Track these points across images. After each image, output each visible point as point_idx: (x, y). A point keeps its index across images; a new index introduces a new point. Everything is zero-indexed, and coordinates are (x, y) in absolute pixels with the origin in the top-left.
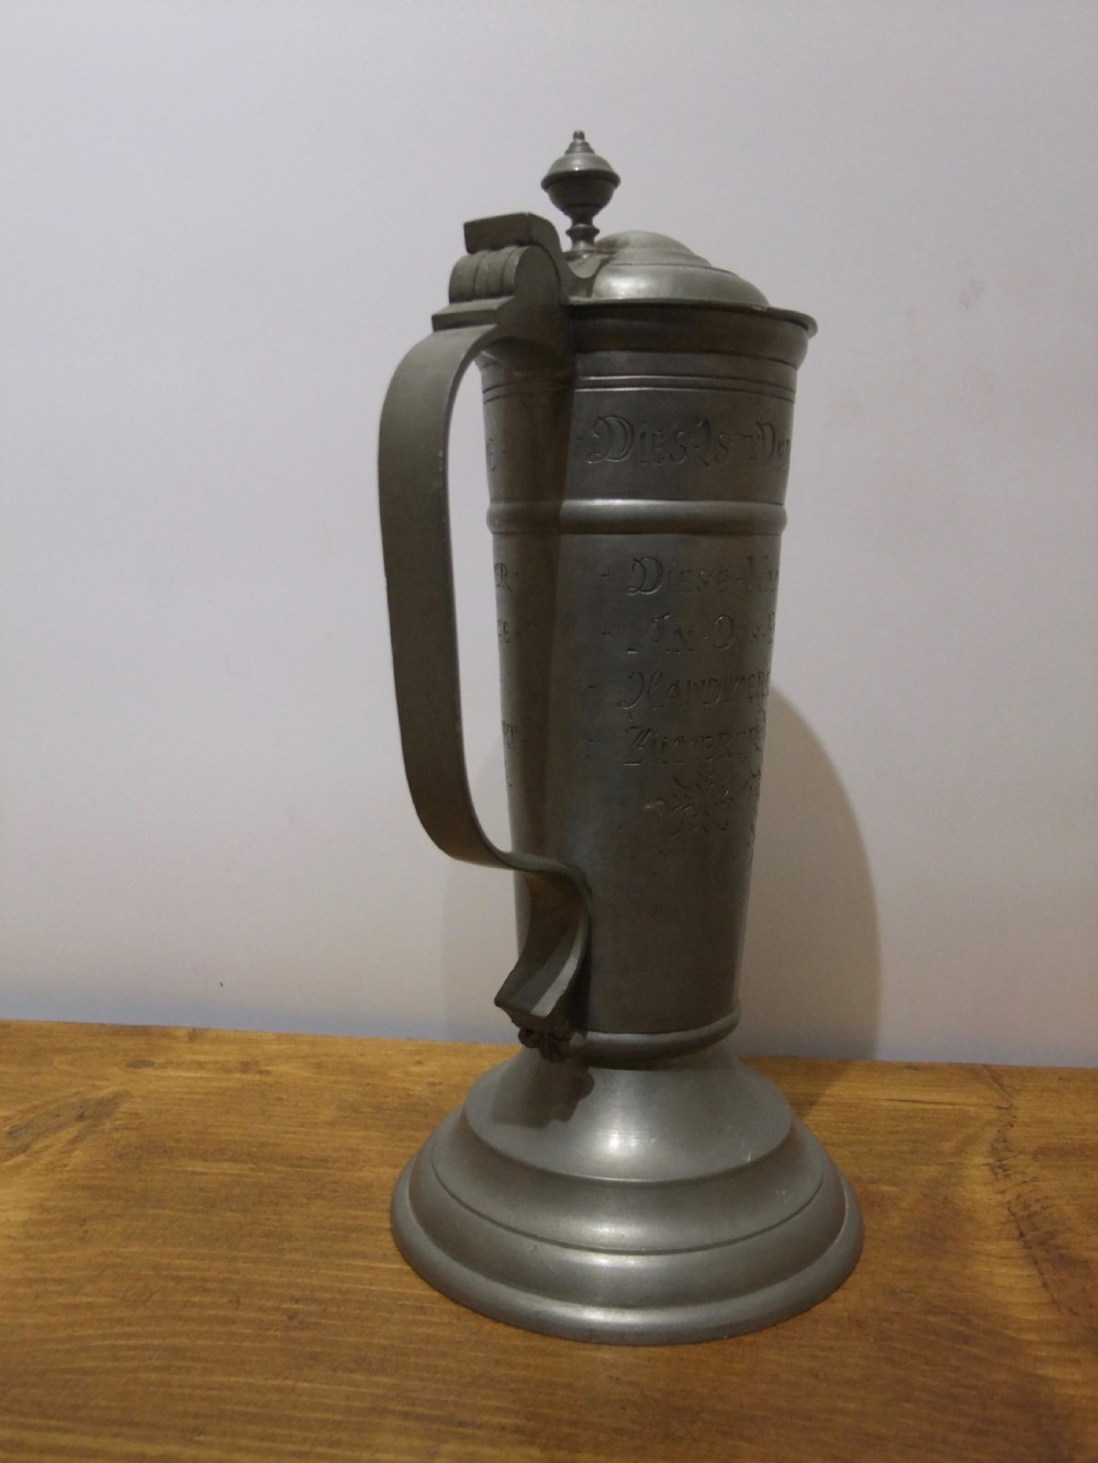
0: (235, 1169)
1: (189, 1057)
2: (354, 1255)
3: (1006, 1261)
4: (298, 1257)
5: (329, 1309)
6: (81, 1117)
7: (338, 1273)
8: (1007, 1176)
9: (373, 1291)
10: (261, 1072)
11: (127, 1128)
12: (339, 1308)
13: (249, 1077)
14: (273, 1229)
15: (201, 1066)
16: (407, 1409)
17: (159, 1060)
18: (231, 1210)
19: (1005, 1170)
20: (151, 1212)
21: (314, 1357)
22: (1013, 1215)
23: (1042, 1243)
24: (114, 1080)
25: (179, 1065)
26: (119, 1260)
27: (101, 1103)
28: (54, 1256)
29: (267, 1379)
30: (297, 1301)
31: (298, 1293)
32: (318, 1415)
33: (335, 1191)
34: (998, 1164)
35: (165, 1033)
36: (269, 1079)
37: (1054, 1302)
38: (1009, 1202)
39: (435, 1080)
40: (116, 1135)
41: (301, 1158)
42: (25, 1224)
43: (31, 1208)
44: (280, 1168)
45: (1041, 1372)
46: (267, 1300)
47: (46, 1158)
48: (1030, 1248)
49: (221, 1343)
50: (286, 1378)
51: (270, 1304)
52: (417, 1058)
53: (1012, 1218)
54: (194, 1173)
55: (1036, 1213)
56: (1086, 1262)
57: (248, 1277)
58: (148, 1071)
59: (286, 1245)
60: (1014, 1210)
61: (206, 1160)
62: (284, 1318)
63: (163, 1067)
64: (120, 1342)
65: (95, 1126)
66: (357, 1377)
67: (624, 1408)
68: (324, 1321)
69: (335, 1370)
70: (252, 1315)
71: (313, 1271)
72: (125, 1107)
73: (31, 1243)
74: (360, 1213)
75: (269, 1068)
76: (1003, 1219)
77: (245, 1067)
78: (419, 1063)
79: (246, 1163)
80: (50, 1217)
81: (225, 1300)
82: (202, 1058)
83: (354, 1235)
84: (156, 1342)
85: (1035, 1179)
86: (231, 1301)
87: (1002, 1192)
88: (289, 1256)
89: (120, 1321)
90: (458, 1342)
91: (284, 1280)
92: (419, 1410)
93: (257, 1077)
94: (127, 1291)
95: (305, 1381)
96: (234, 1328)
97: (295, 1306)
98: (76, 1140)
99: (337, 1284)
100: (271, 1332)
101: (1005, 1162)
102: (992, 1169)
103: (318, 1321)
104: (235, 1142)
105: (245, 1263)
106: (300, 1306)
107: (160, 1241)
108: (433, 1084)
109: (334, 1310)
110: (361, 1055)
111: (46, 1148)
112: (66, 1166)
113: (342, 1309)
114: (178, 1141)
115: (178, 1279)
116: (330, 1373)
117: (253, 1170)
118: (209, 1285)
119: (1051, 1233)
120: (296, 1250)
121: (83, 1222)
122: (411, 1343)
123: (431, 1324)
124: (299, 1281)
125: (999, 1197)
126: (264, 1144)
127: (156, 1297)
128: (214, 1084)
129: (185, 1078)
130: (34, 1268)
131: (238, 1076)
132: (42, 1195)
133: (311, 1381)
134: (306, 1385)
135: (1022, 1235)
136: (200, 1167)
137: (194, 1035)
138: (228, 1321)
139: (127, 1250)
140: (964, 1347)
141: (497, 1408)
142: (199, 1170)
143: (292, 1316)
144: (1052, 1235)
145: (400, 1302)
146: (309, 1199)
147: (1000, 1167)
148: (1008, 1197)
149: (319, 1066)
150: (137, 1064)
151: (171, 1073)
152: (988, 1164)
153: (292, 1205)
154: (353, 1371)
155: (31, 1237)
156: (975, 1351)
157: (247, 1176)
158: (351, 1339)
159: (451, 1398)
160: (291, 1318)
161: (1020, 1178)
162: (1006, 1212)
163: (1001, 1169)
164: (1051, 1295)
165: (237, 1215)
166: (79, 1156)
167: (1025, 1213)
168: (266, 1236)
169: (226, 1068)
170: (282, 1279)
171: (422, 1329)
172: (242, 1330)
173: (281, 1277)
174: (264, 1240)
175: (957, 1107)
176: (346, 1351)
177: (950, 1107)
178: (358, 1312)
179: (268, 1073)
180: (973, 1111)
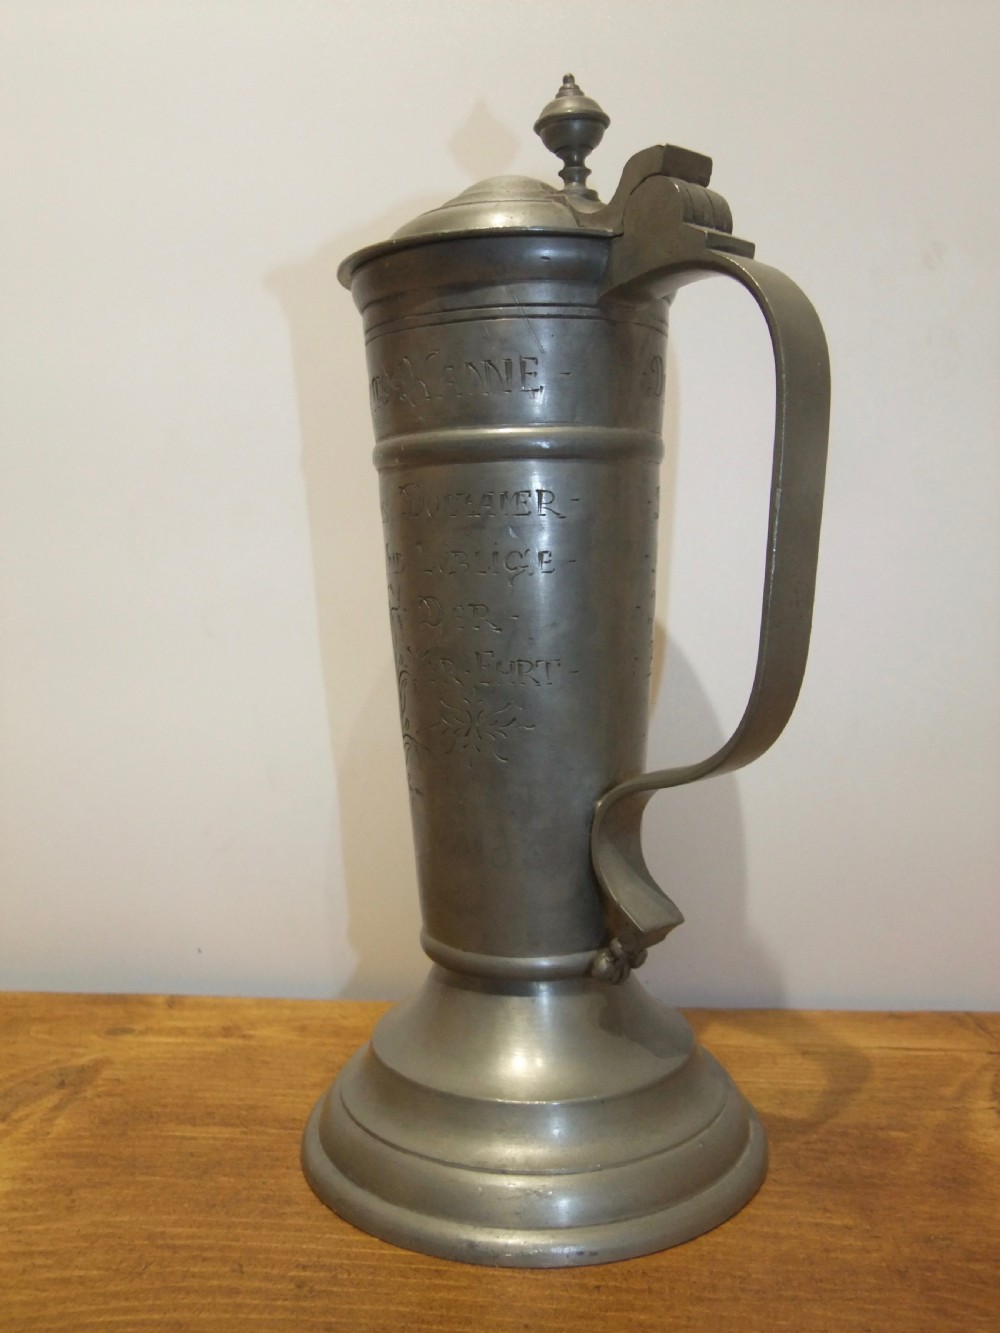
0: (226, 1133)
1: (171, 1023)
4: (300, 1221)
5: (339, 1276)
6: (62, 1085)
7: (345, 1237)
9: (384, 1254)
10: (244, 1037)
11: (109, 1094)
12: (349, 1274)
13: (232, 1041)
14: (271, 1193)
15: (182, 1032)
17: (138, 1027)
18: (225, 1175)
20: (141, 1178)
24: (93, 1048)
25: (160, 1032)
26: (110, 1230)
27: (82, 1070)
28: (40, 1227)
30: (304, 1268)
31: (302, 1260)
35: (142, 1001)
36: (253, 1043)
40: (98, 1101)
41: (294, 1120)
42: (7, 1195)
43: (14, 1178)
44: (273, 1131)
46: (272, 1268)
47: (26, 1127)
49: (227, 1316)
51: (275, 1272)
54: (183, 1138)
57: (249, 1243)
58: (128, 1038)
59: (287, 1209)
61: (194, 1125)
62: (292, 1286)
63: (143, 1033)
64: (116, 1318)
65: (77, 1093)
68: (335, 1289)
70: (257, 1284)
71: (319, 1236)
72: (107, 1073)
73: (15, 1214)
75: (251, 1032)
77: (227, 1032)
79: (237, 1126)
80: (35, 1187)
81: (227, 1269)
82: (181, 1024)
84: (156, 1316)
86: (233, 1271)
88: (290, 1221)
89: (116, 1295)
90: (481, 1307)
91: (288, 1246)
93: (241, 1042)
94: (121, 1262)
96: (239, 1300)
97: (302, 1274)
98: (57, 1108)
100: (279, 1303)
102: (998, 1112)
103: (329, 1288)
104: (222, 1105)
105: (246, 1229)
106: (308, 1274)
107: (152, 1209)
109: (345, 1276)
110: (344, 1018)
111: (27, 1116)
112: (49, 1133)
113: (353, 1275)
114: (165, 1106)
115: (174, 1249)
117: (245, 1133)
118: (208, 1254)
120: (298, 1214)
121: (70, 1191)
122: (431, 1308)
123: (450, 1289)
124: (304, 1247)
126: (253, 1108)
127: (153, 1268)
128: (197, 1049)
129: (167, 1044)
130: (19, 1241)
131: (220, 1040)
132: (25, 1164)
136: (188, 1131)
137: (173, 1002)
138: (233, 1291)
139: (118, 1219)
142: (188, 1134)
143: (300, 1285)
145: (413, 1266)
149: (303, 1029)
150: (115, 1031)
151: (151, 1039)
152: (992, 1108)
153: (288, 1168)
155: (14, 1209)
157: (239, 1140)
158: (365, 1307)
160: (300, 1286)
165: (232, 1180)
166: (61, 1124)
168: (265, 1200)
169: (208, 1034)
170: (286, 1245)
171: (442, 1294)
172: (248, 1301)
173: (284, 1243)
174: (263, 1205)
175: (949, 1053)
176: (362, 1321)
177: (942, 1053)
178: (370, 1278)
179: (251, 1037)
180: (965, 1056)
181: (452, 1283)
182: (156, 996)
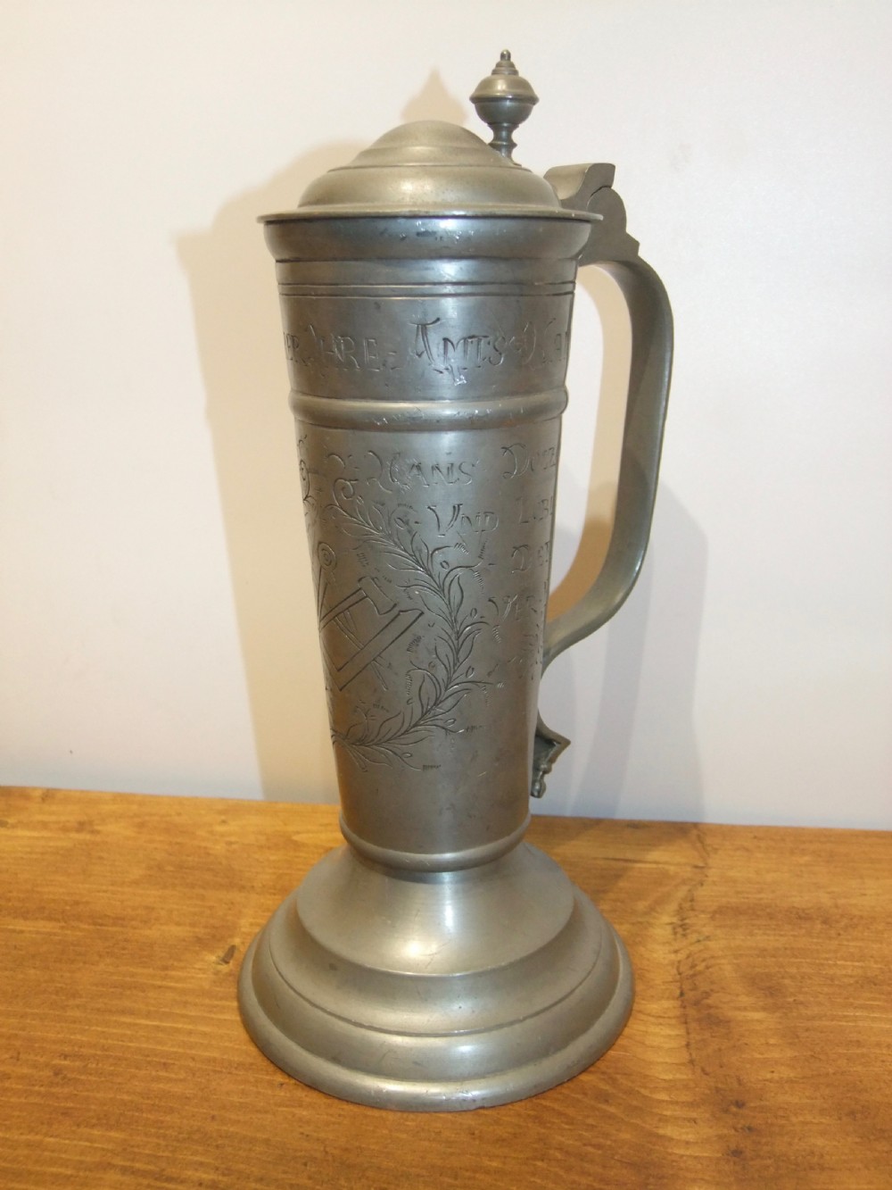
0: (48, 927)
2: (123, 1012)
3: (661, 1020)
4: (77, 1014)
5: (89, 1066)
7: (106, 1029)
8: (684, 935)
9: (129, 1047)
10: (93, 832)
12: (97, 1064)
13: (82, 836)
14: (64, 986)
15: (45, 826)
16: (128, 1164)
17: (11, 821)
18: (34, 968)
19: (684, 930)
21: (66, 1113)
22: (680, 974)
23: (697, 1003)
25: (27, 826)
29: (22, 1134)
30: (66, 1057)
31: (67, 1049)
32: (54, 1170)
33: (124, 949)
34: (680, 923)
35: (23, 794)
36: (98, 838)
37: (692, 1062)
38: (679, 962)
39: (233, 839)
41: (105, 916)
44: (86, 927)
45: (661, 1132)
46: (42, 1056)
48: (685, 1007)
50: (37, 1134)
51: (43, 1060)
52: (223, 817)
53: (678, 977)
55: (700, 973)
56: (729, 1022)
57: (32, 1033)
58: (1, 831)
59: (71, 1002)
60: (682, 969)
61: (26, 919)
62: (51, 1074)
63: (14, 826)
66: (96, 1132)
67: (305, 1164)
68: (83, 1077)
69: (78, 1126)
70: (25, 1071)
71: (87, 1027)
74: (140, 970)
75: (99, 828)
76: (670, 979)
77: (81, 827)
78: (224, 822)
79: (58, 921)
81: (7, 1056)
82: (46, 818)
83: (128, 992)
85: (708, 938)
86: (12, 1058)
87: (676, 952)
88: (70, 1013)
90: (186, 1098)
91: (61, 1036)
92: (138, 1165)
93: (88, 837)
95: (51, 1136)
96: (7, 1084)
97: (63, 1062)
99: (102, 1041)
100: (37, 1088)
101: (687, 921)
102: (674, 928)
103: (78, 1077)
104: (54, 900)
105: (34, 1019)
106: (67, 1062)
108: (230, 843)
109: (94, 1066)
113: (100, 1065)
114: (9, 900)
116: (74, 1128)
119: (706, 993)
120: (78, 1006)
122: (148, 1098)
123: (170, 1080)
124: (73, 1037)
125: (673, 956)
126: (77, 903)
128: (51, 844)
129: (30, 838)
131: (74, 835)
133: (56, 1136)
134: (52, 1140)
135: (682, 994)
136: (20, 925)
137: (47, 796)
140: (604, 1106)
141: (201, 1164)
142: (18, 928)
143: (57, 1072)
144: (707, 995)
145: (149, 1059)
146: (100, 956)
147: (681, 926)
148: (681, 956)
149: (142, 825)
151: (20, 832)
152: (671, 924)
153: (85, 963)
154: (93, 1126)
156: (612, 1110)
157: (55, 934)
158: (100, 1095)
159: (166, 1154)
160: (56, 1074)
161: (694, 937)
162: (675, 971)
163: (682, 928)
164: (691, 1054)
165: (38, 972)
167: (691, 972)
168: (57, 993)
169: (65, 829)
170: (59, 1036)
171: (161, 1086)
172: (14, 1086)
173: (59, 1033)
174: (54, 997)
175: (660, 866)
176: (93, 1107)
177: (654, 866)
178: (112, 1068)
179: (98, 832)
180: (672, 869)
181: (173, 1076)
182: (35, 789)
